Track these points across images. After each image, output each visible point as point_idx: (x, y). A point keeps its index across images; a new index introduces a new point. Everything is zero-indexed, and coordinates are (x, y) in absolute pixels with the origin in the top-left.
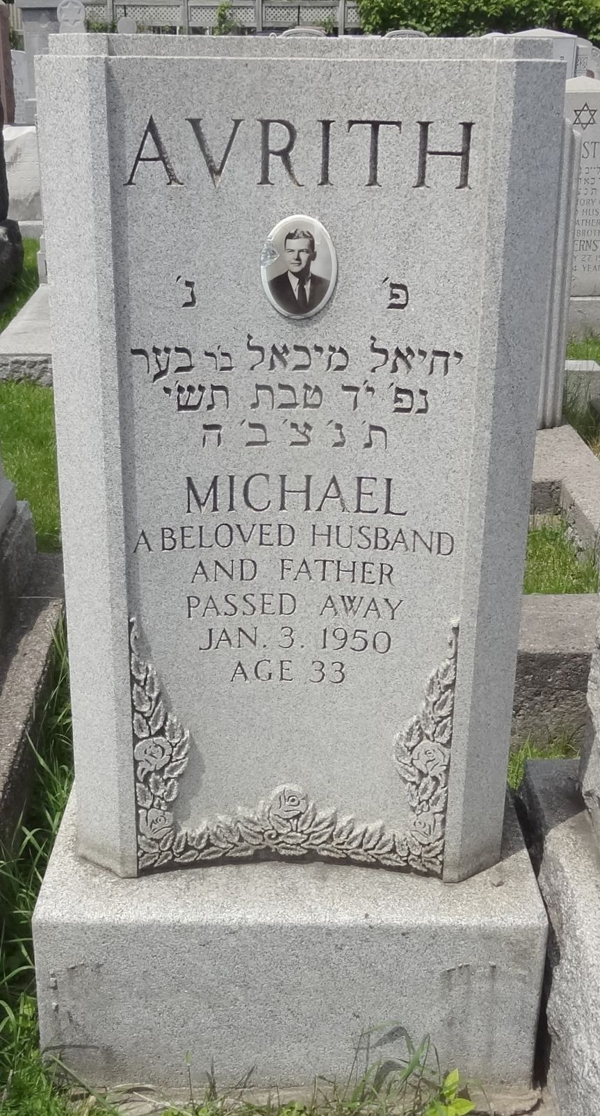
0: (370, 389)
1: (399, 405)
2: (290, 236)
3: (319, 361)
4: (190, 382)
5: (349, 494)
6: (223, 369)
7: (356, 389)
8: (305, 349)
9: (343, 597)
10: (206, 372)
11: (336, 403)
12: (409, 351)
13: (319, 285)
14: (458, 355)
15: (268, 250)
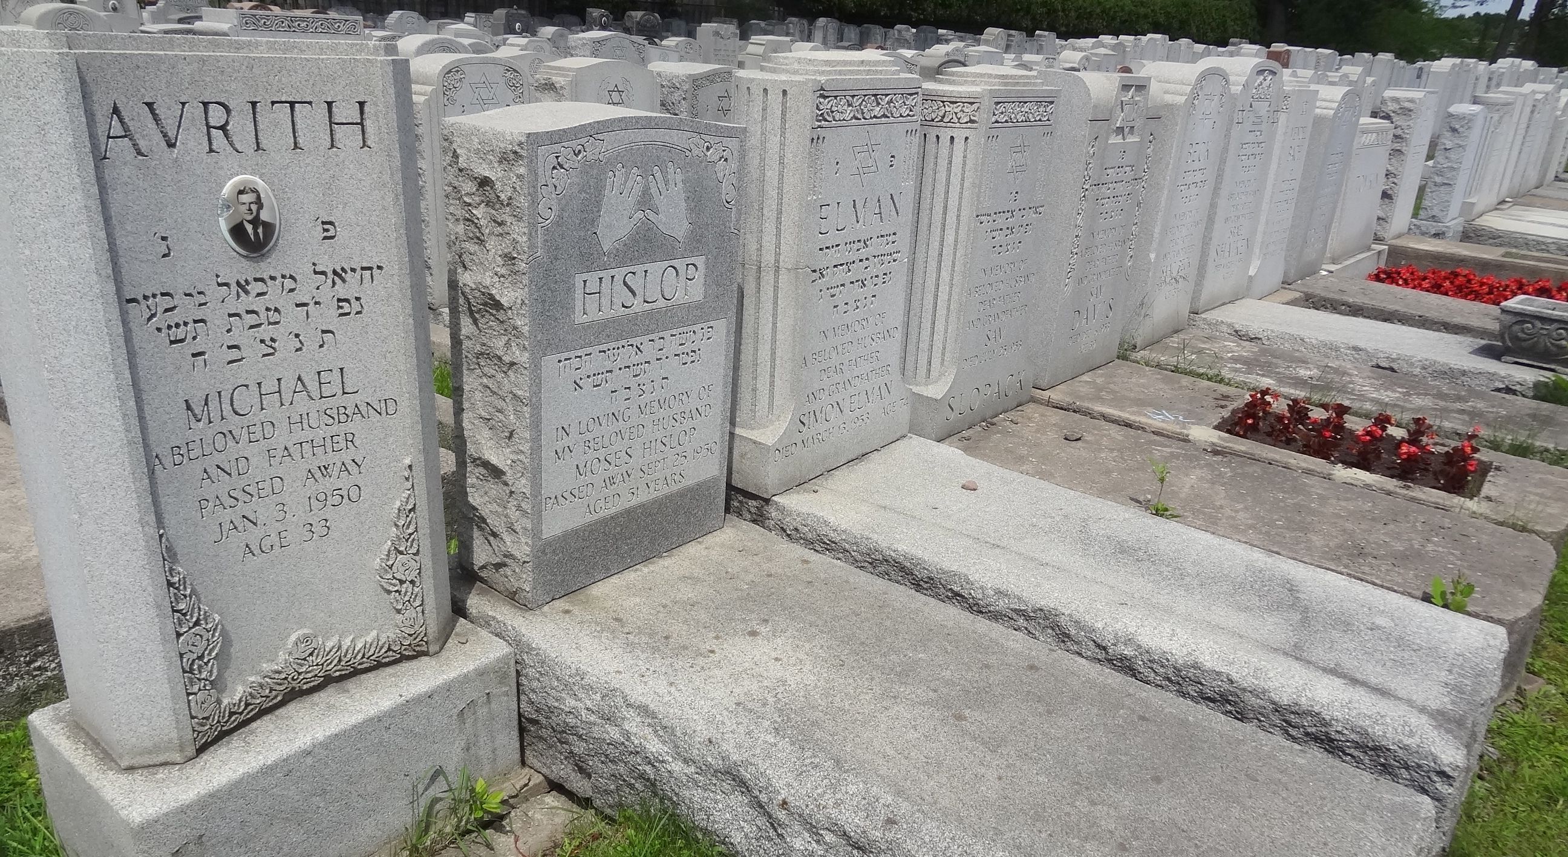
0: (316, 303)
1: (341, 311)
2: (241, 192)
3: (273, 288)
4: (177, 320)
5: (313, 386)
6: (200, 305)
7: (305, 305)
8: (262, 280)
9: (319, 467)
10: (186, 310)
11: (291, 319)
12: (343, 269)
13: (269, 228)
14: (380, 268)
15: (223, 205)
